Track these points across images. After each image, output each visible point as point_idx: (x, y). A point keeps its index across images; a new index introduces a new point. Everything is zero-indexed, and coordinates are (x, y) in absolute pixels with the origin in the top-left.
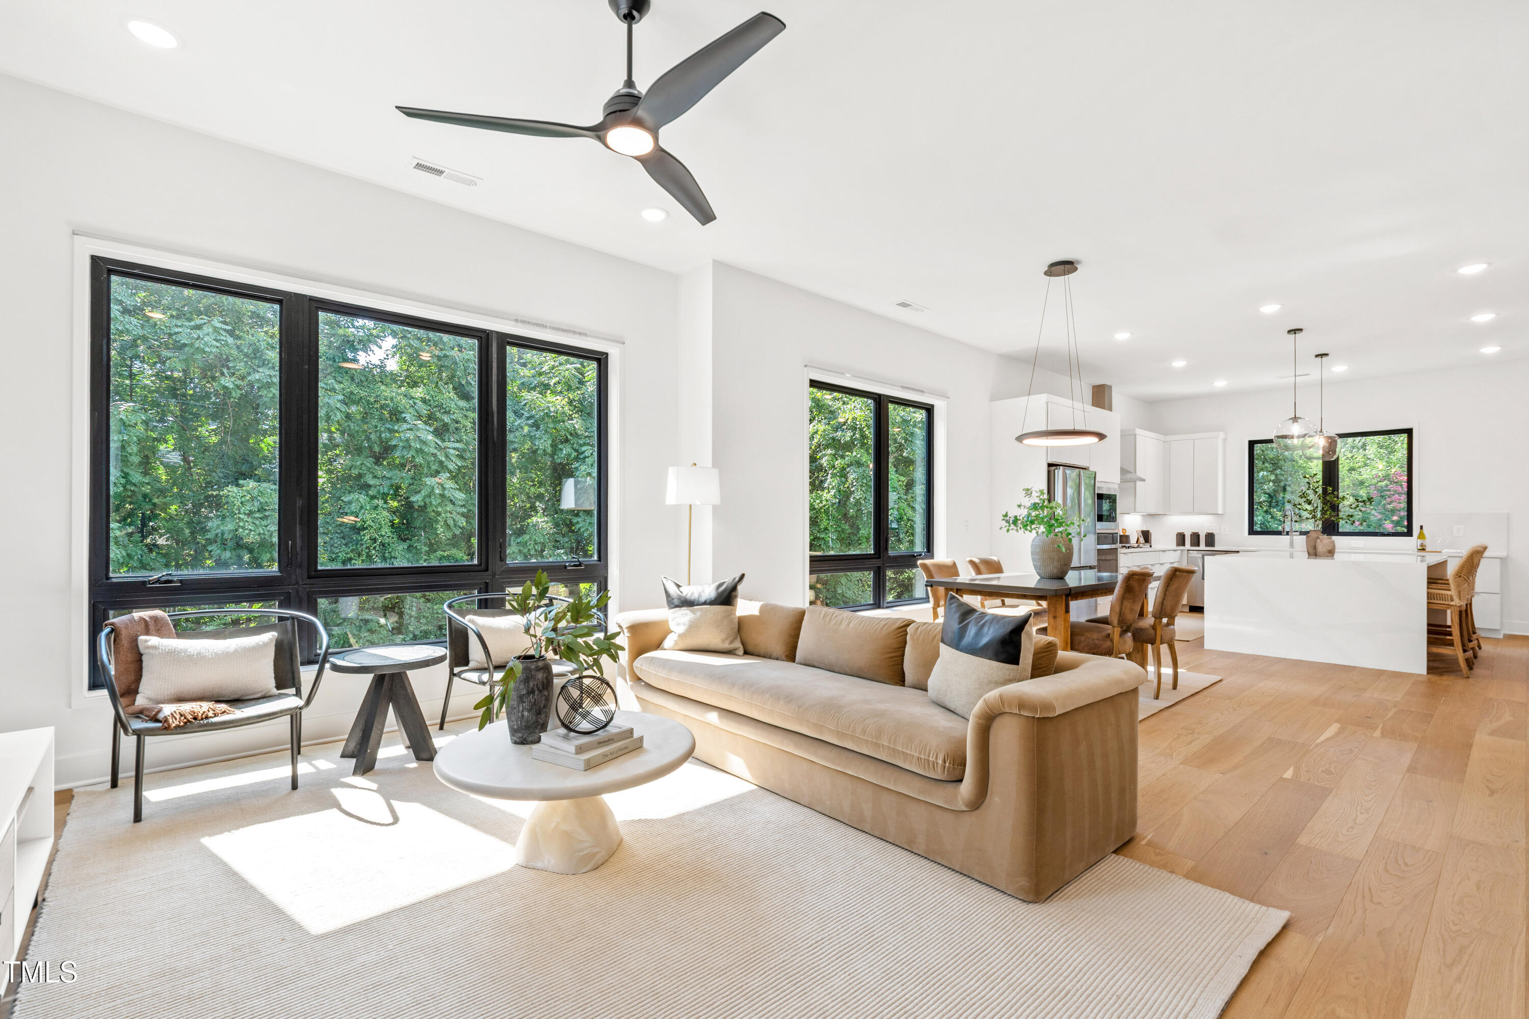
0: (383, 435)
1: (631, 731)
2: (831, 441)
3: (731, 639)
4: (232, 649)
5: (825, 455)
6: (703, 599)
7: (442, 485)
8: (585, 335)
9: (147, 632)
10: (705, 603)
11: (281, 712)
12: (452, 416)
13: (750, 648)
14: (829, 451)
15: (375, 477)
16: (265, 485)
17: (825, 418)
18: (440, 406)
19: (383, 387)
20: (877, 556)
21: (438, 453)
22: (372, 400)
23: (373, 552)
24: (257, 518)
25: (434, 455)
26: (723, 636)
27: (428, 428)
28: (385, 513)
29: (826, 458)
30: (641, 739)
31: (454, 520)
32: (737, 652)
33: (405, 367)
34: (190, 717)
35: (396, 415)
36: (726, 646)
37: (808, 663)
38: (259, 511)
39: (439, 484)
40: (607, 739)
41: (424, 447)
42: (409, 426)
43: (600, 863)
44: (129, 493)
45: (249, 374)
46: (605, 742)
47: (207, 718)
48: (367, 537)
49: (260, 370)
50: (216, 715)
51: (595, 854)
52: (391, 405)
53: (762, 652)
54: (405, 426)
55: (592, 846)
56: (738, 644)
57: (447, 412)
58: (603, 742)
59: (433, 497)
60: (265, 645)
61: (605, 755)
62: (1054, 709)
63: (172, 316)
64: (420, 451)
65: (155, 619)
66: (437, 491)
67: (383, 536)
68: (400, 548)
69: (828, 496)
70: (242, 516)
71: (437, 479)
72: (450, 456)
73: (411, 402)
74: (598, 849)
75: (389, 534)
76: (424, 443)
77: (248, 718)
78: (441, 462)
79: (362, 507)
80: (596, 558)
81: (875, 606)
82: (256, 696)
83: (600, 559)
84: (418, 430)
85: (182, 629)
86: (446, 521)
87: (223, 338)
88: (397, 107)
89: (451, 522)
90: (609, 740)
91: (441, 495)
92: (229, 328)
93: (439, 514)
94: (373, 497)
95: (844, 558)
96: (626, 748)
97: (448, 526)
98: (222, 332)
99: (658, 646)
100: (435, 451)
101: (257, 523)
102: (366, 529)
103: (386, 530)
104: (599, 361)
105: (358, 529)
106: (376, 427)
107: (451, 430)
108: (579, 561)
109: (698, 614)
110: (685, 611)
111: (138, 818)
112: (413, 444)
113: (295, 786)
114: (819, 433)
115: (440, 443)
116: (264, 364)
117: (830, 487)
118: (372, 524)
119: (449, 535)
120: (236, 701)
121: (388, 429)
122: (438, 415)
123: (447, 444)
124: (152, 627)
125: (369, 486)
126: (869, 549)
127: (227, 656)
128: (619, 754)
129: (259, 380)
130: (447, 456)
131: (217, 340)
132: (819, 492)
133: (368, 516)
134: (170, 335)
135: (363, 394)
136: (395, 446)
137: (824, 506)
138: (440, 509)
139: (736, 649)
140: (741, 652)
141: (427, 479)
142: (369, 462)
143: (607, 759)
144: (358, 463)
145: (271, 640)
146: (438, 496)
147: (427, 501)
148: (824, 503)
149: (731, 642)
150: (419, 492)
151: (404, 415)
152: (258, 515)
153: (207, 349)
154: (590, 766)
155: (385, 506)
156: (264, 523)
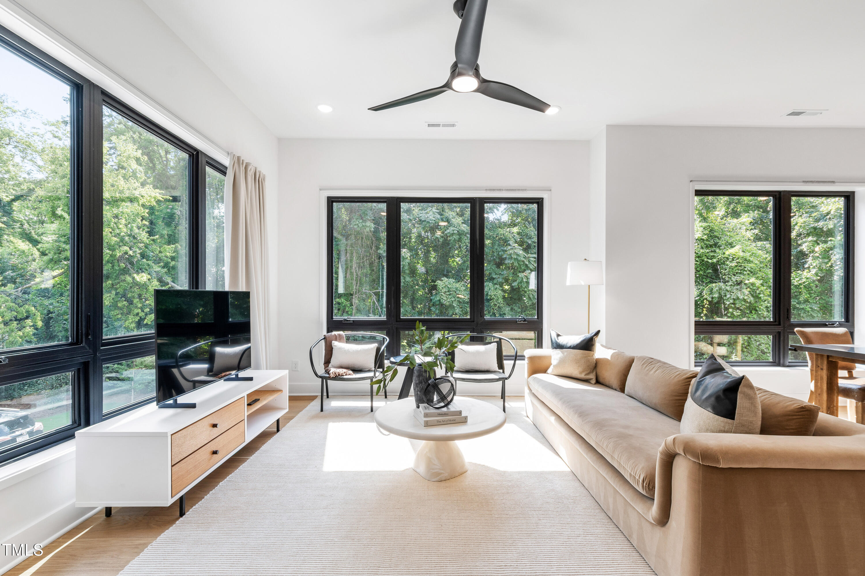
0: (500, 253)
1: (460, 412)
2: (813, 230)
3: (587, 372)
4: (359, 349)
5: (805, 242)
6: (569, 345)
7: (527, 277)
8: (525, 190)
9: (336, 340)
10: (570, 348)
11: (367, 377)
12: (532, 240)
13: (601, 380)
14: (810, 238)
15: (496, 274)
16: (450, 280)
17: (806, 213)
18: (527, 235)
19: (500, 229)
20: (777, 323)
21: (525, 260)
22: (495, 236)
23: (495, 311)
24: (447, 295)
25: (523, 261)
26: (580, 369)
27: (520, 248)
28: (500, 292)
29: (806, 244)
30: (466, 418)
31: (533, 295)
32: (591, 381)
33: (510, 218)
34: (337, 374)
35: (505, 242)
36: (582, 376)
37: (630, 395)
38: (448, 291)
39: (525, 276)
40: (444, 413)
41: (518, 257)
42: (511, 247)
43: (444, 479)
44: (406, 285)
45: (446, 230)
46: (443, 414)
47: (343, 376)
48: (492, 304)
49: (450, 228)
50: (346, 375)
51: (441, 474)
52: (503, 237)
53: (607, 383)
54: (509, 247)
55: (439, 469)
56: (592, 376)
57: (530, 238)
58: (441, 414)
59: (522, 283)
60: (372, 349)
61: (438, 421)
62: (718, 461)
63: (420, 210)
64: (516, 259)
65: (339, 335)
66: (525, 280)
67: (499, 303)
68: (507, 309)
69: (809, 275)
70: (442, 294)
71: (524, 274)
72: (531, 262)
73: (512, 235)
74: (442, 471)
75: (502, 302)
76: (518, 255)
77: (355, 378)
78: (526, 265)
79: (490, 289)
80: (536, 317)
81: (774, 364)
82: (366, 370)
83: (538, 318)
84: (515, 249)
85: (348, 340)
86: (529, 295)
87: (436, 216)
88: (368, 109)
89: (531, 296)
90: (445, 414)
91: (526, 282)
92: (438, 211)
93: (525, 292)
94: (496, 284)
95: (740, 323)
96: (455, 420)
97: (529, 298)
98: (436, 213)
99: (545, 371)
100: (523, 259)
101: (448, 297)
102: (492, 299)
103: (501, 300)
104: (538, 203)
105: (488, 300)
106: (497, 249)
107: (532, 248)
108: (524, 318)
109: (565, 354)
110: (558, 351)
111: (322, 410)
112: (513, 256)
113: (372, 411)
114: (798, 224)
115: (526, 255)
116: (451, 225)
117: (811, 267)
118: (494, 297)
119: (530, 303)
120: (356, 370)
121: (502, 250)
122: (526, 239)
123: (530, 255)
124: (338, 338)
125: (494, 279)
126: (769, 317)
127: (357, 352)
128: (448, 422)
129: (449, 232)
130: (529, 262)
131: (434, 217)
132: (799, 272)
133: (493, 293)
134: (419, 217)
135: (491, 234)
136: (506, 258)
137: (804, 283)
138: (526, 289)
139: (591, 379)
140: (594, 381)
141: (520, 274)
142: (494, 267)
143: (440, 423)
144: (489, 268)
145: (374, 347)
146: (525, 283)
147: (520, 285)
148: (804, 280)
149: (586, 375)
150: (516, 280)
151: (509, 242)
152: (448, 293)
153: (431, 222)
154: (427, 425)
155: (500, 288)
156: (450, 297)
